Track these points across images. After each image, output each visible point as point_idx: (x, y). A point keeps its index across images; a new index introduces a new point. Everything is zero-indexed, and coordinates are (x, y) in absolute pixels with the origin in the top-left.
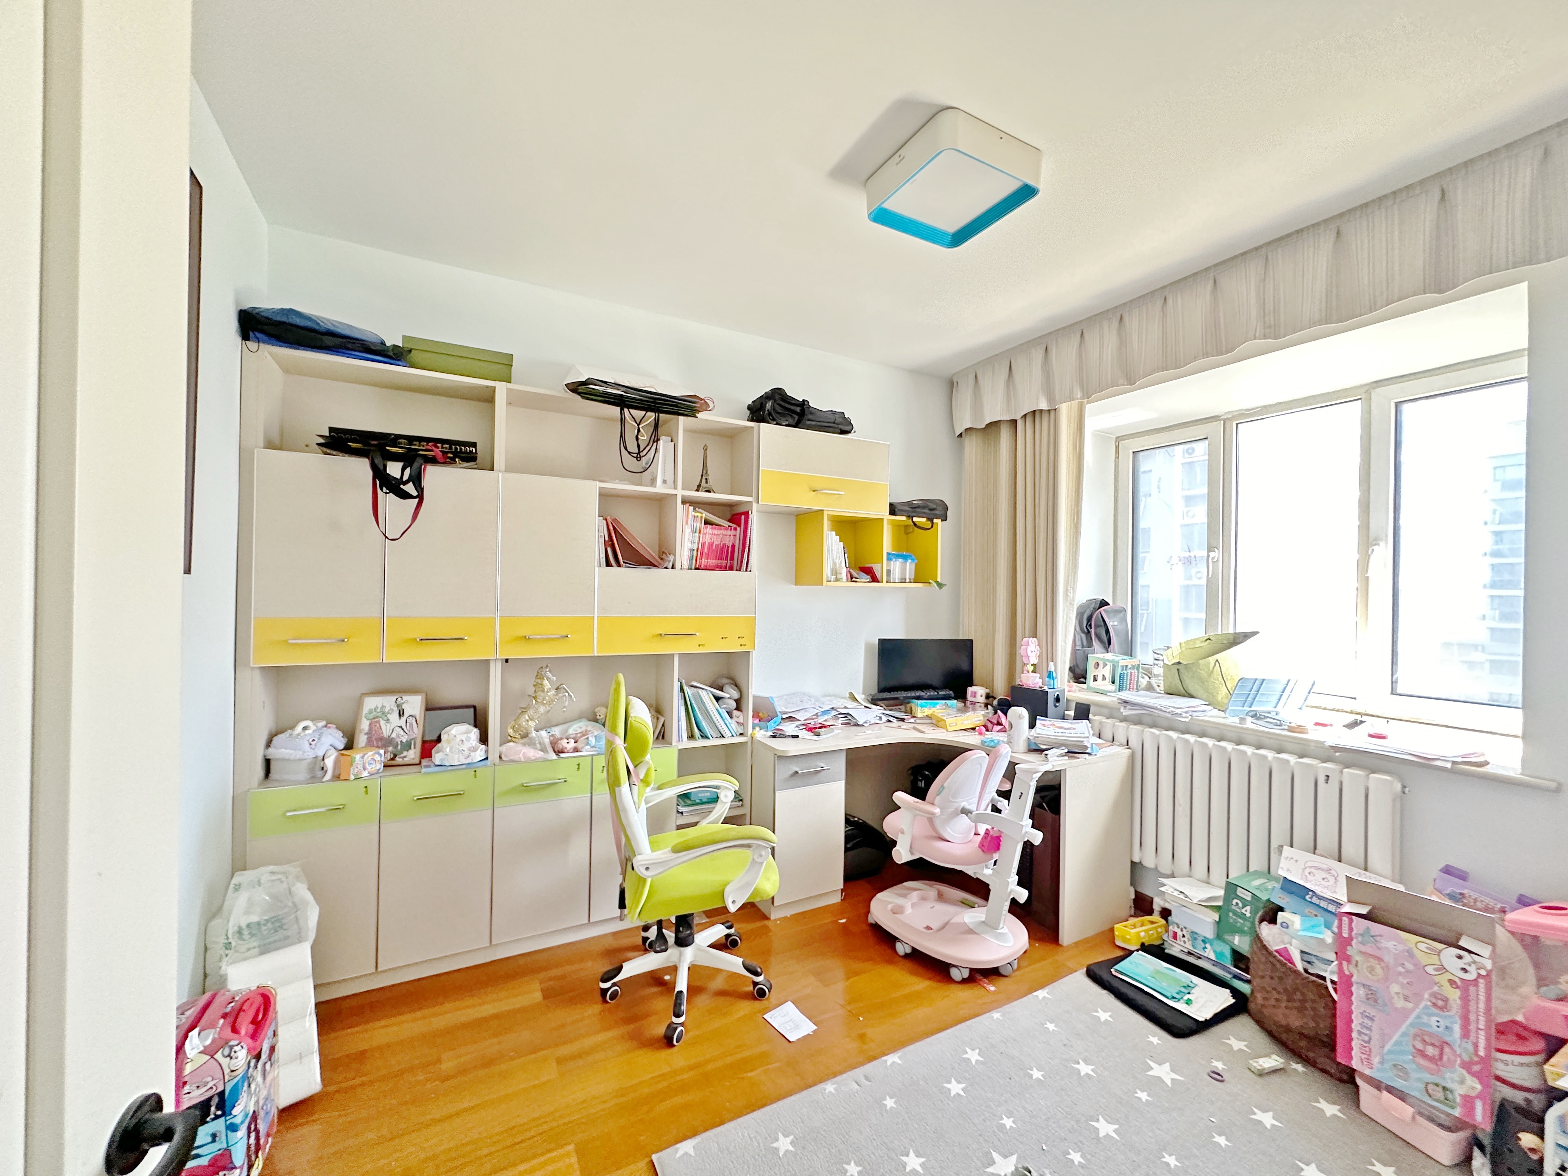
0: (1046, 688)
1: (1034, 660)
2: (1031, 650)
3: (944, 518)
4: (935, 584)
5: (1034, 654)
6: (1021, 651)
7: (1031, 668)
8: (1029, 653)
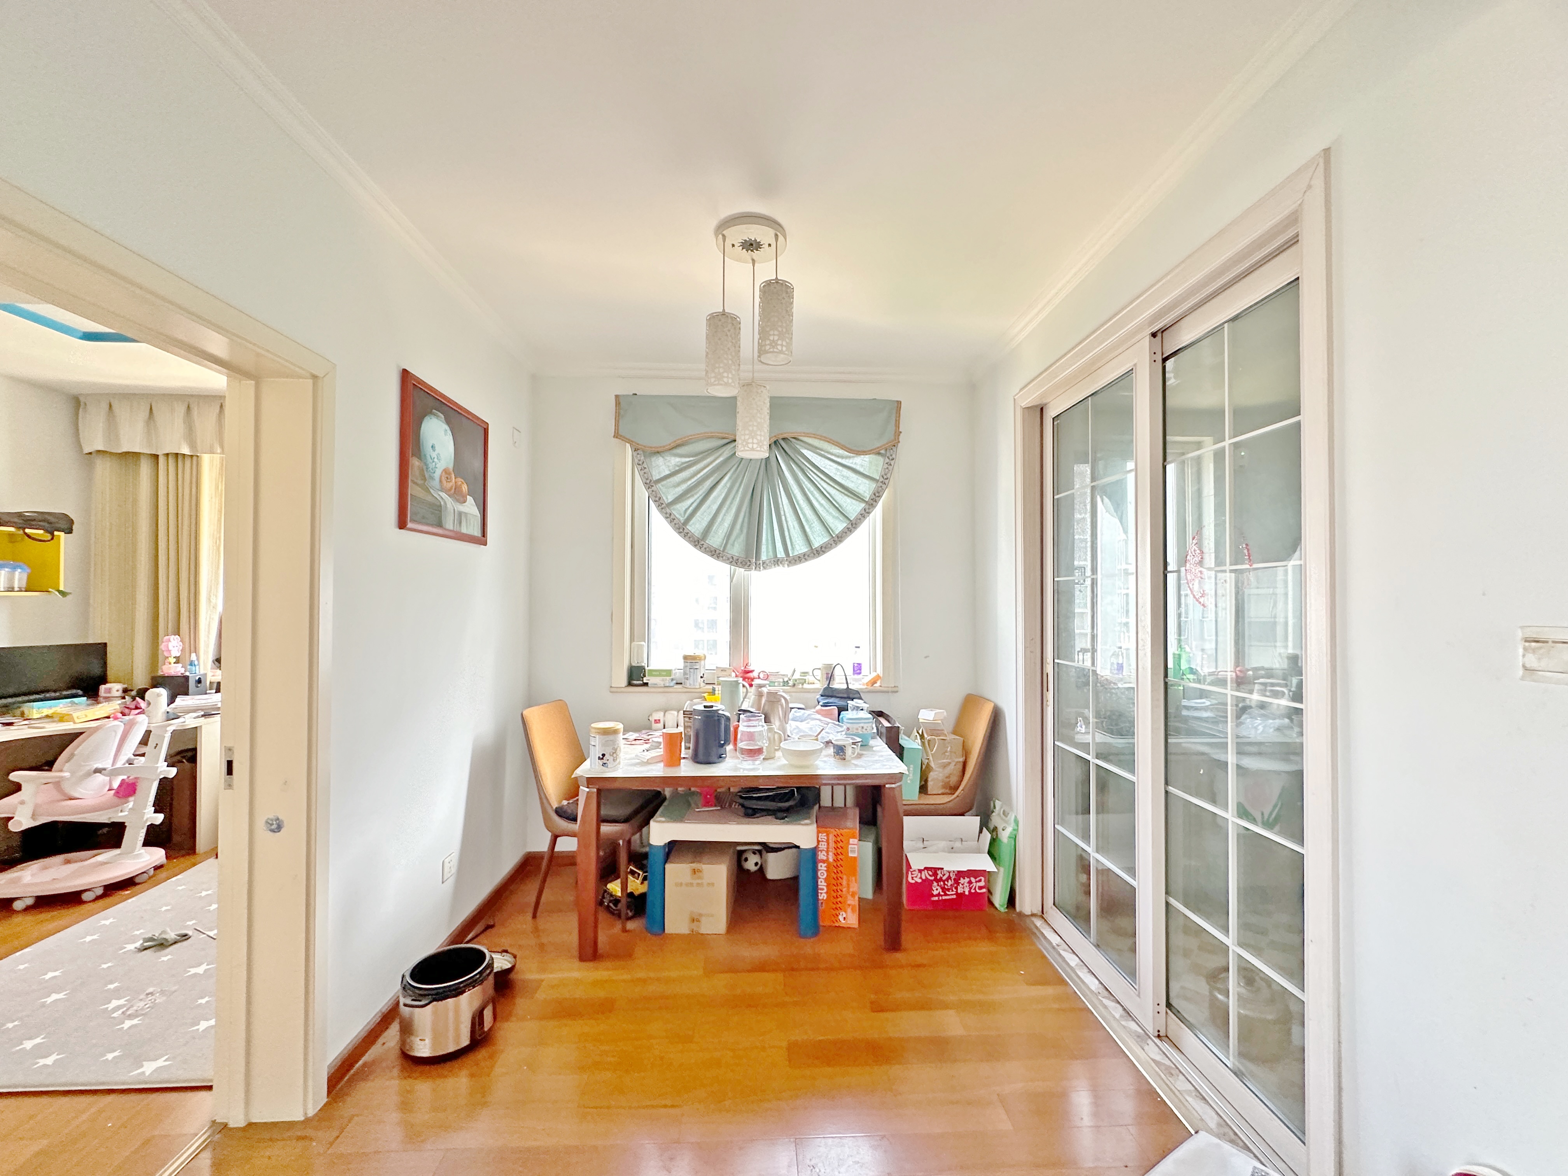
0: (187, 674)
1: (176, 653)
2: (173, 645)
3: (69, 531)
4: (57, 593)
5: (176, 649)
6: (162, 647)
7: (173, 660)
8: (170, 648)
